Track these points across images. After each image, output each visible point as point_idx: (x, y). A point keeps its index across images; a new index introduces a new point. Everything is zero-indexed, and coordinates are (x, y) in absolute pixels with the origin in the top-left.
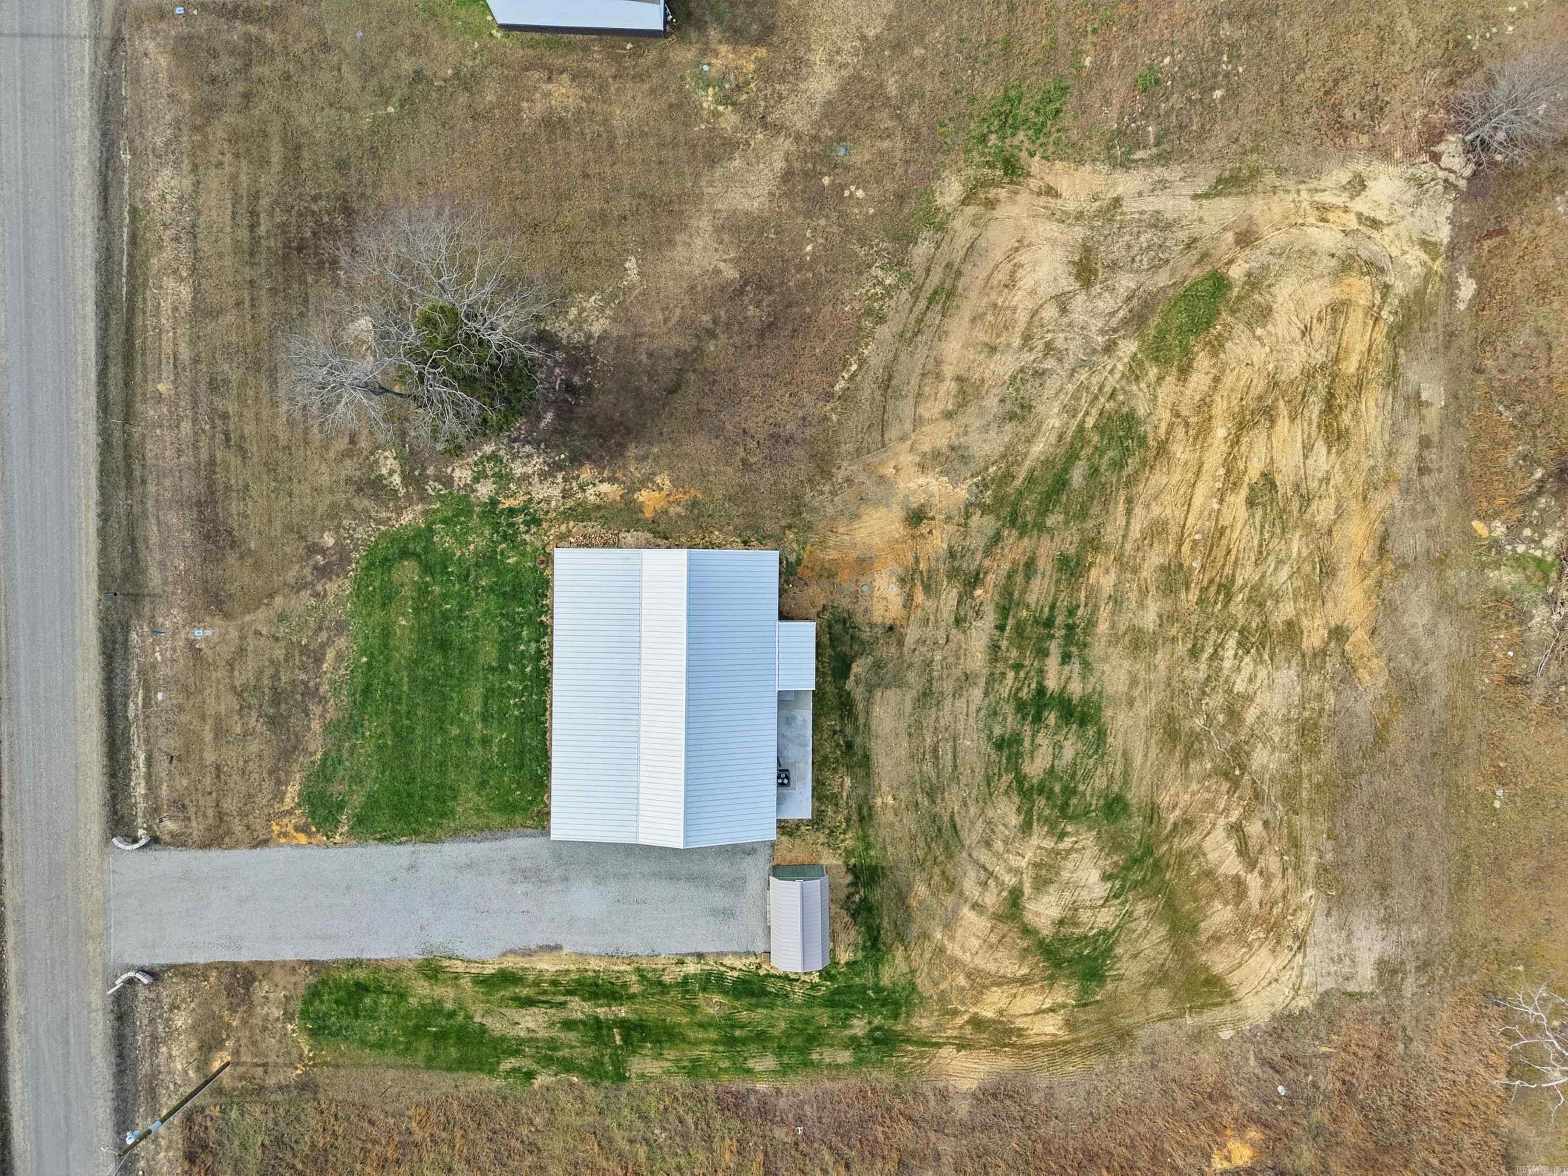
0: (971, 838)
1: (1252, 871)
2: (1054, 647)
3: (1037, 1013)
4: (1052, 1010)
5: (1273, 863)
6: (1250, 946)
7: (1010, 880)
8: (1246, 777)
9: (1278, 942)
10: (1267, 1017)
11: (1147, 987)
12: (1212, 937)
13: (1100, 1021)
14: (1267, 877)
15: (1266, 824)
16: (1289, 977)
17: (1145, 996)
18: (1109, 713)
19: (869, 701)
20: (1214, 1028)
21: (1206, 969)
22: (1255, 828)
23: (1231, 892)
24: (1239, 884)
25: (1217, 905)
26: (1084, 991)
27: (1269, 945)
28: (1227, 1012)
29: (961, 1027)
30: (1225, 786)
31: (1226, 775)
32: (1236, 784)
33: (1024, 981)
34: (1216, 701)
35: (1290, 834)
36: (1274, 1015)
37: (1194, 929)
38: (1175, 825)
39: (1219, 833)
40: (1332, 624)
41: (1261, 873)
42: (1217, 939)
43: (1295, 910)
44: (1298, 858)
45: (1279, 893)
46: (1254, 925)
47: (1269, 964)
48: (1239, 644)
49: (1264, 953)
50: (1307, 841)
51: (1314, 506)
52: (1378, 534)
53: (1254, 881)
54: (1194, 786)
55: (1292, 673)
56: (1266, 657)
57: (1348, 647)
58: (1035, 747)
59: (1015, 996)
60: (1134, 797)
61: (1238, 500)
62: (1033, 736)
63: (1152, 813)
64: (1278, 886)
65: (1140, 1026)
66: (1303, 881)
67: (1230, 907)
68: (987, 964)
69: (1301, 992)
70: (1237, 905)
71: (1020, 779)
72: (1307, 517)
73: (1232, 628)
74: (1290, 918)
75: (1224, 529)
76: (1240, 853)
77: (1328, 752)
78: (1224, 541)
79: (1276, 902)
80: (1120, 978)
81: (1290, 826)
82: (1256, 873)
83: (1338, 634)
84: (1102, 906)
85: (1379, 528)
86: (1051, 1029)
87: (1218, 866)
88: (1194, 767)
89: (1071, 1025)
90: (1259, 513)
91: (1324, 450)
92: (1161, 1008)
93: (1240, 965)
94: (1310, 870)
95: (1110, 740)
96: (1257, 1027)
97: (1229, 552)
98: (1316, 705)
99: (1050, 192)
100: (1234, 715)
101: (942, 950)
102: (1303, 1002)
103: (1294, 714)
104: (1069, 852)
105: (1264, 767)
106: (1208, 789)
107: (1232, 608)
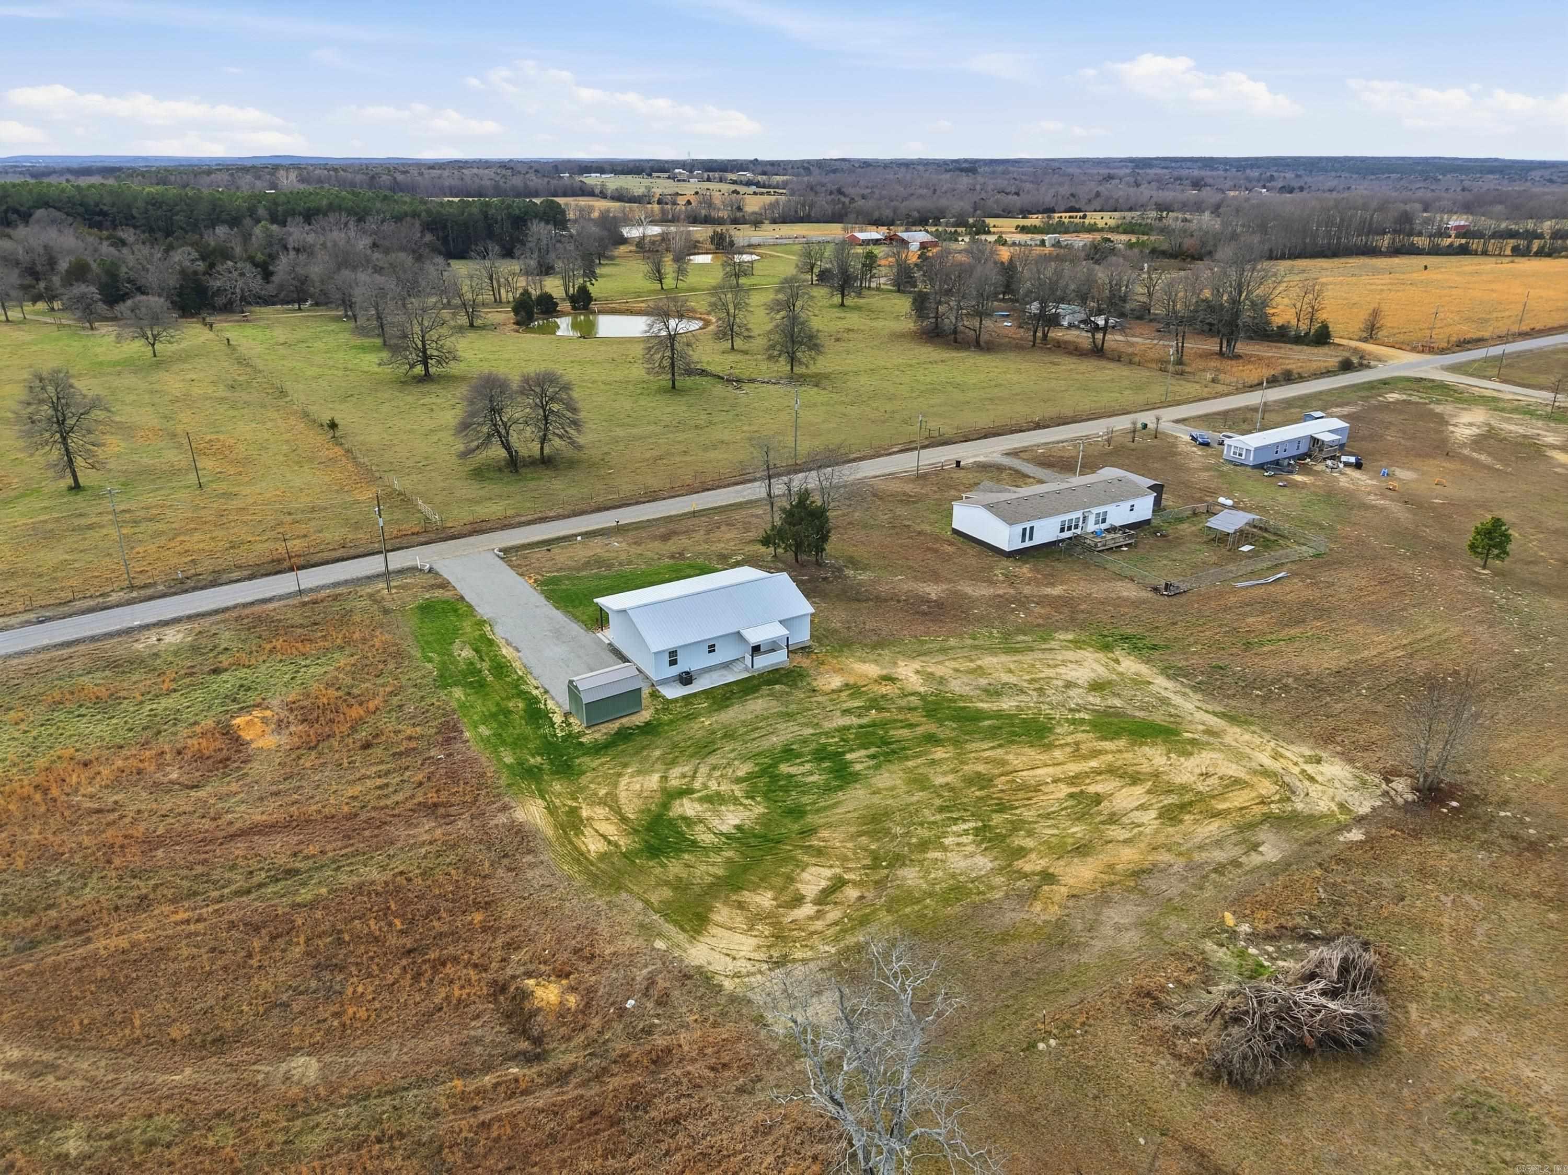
0: (713, 760)
1: (815, 904)
2: (873, 750)
3: (601, 835)
4: (609, 842)
5: (834, 914)
6: (751, 929)
7: (697, 785)
8: (886, 871)
9: (769, 947)
10: (696, 963)
11: (667, 883)
12: (740, 902)
13: (618, 871)
14: (819, 915)
15: (862, 897)
16: (743, 966)
17: (658, 885)
18: (858, 786)
19: (762, 696)
20: (660, 935)
21: (710, 909)
22: (852, 893)
23: (786, 896)
24: (798, 900)
25: (770, 894)
26: (637, 853)
27: (761, 941)
28: (681, 937)
29: (564, 805)
30: (868, 862)
31: (875, 859)
32: (875, 867)
33: (624, 819)
34: (924, 833)
35: (868, 915)
36: (701, 967)
37: (738, 889)
38: (810, 846)
39: (828, 873)
40: (1051, 870)
41: (818, 911)
42: (741, 906)
43: (807, 946)
44: (853, 928)
45: (812, 928)
46: (772, 925)
47: (744, 948)
48: (976, 829)
49: (753, 942)
50: (873, 928)
51: (1114, 827)
52: (1144, 867)
53: (808, 909)
54: (850, 845)
55: (990, 865)
56: (984, 846)
57: (1046, 888)
58: (802, 764)
59: (608, 819)
60: (810, 819)
61: (1065, 790)
62: (807, 761)
63: (811, 831)
64: (819, 925)
65: (630, 892)
66: (836, 939)
67: (774, 903)
68: (623, 797)
69: (737, 980)
70: (779, 906)
71: (775, 765)
72: (1102, 827)
73: (983, 821)
74: (798, 945)
75: (1040, 790)
76: (823, 891)
77: (955, 910)
78: (1033, 794)
79: (803, 931)
80: (663, 866)
81: (874, 912)
82: (816, 908)
83: (1048, 877)
84: (715, 834)
85: (1147, 865)
86: (592, 847)
87: (801, 882)
88: (864, 840)
89: (603, 857)
90: (1071, 803)
91: (1154, 816)
92: (654, 898)
93: (730, 929)
94: (851, 940)
95: (840, 793)
96: (682, 961)
97: (1029, 799)
98: (982, 888)
99: (1117, 661)
100: (924, 845)
101: (620, 775)
102: (728, 984)
103: (962, 878)
104: (741, 804)
105: (904, 878)
106: (855, 853)
107: (994, 816)
